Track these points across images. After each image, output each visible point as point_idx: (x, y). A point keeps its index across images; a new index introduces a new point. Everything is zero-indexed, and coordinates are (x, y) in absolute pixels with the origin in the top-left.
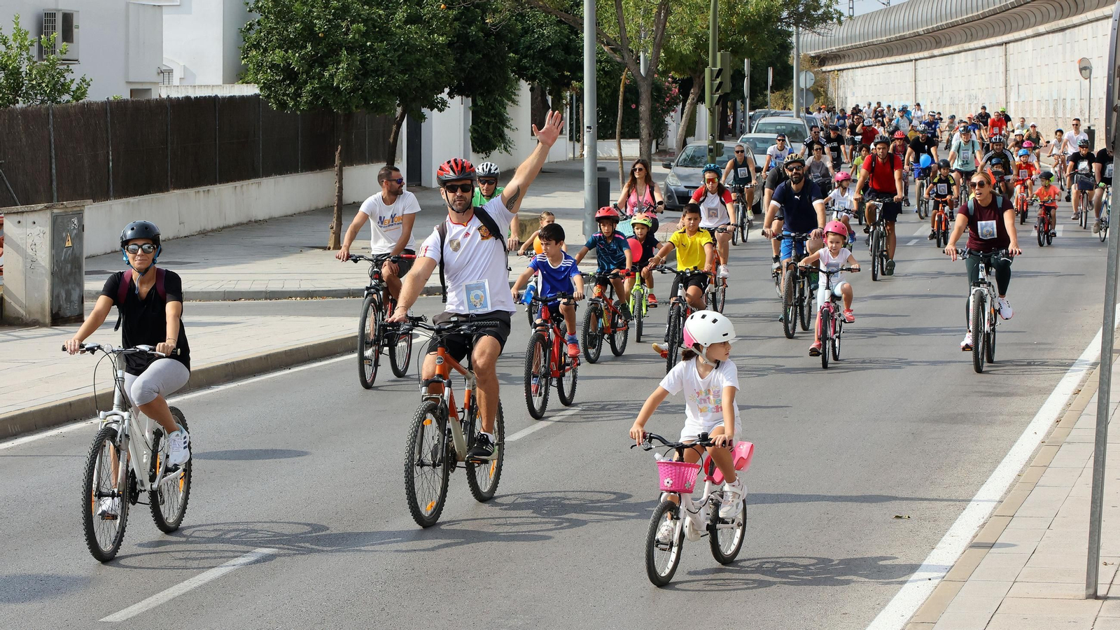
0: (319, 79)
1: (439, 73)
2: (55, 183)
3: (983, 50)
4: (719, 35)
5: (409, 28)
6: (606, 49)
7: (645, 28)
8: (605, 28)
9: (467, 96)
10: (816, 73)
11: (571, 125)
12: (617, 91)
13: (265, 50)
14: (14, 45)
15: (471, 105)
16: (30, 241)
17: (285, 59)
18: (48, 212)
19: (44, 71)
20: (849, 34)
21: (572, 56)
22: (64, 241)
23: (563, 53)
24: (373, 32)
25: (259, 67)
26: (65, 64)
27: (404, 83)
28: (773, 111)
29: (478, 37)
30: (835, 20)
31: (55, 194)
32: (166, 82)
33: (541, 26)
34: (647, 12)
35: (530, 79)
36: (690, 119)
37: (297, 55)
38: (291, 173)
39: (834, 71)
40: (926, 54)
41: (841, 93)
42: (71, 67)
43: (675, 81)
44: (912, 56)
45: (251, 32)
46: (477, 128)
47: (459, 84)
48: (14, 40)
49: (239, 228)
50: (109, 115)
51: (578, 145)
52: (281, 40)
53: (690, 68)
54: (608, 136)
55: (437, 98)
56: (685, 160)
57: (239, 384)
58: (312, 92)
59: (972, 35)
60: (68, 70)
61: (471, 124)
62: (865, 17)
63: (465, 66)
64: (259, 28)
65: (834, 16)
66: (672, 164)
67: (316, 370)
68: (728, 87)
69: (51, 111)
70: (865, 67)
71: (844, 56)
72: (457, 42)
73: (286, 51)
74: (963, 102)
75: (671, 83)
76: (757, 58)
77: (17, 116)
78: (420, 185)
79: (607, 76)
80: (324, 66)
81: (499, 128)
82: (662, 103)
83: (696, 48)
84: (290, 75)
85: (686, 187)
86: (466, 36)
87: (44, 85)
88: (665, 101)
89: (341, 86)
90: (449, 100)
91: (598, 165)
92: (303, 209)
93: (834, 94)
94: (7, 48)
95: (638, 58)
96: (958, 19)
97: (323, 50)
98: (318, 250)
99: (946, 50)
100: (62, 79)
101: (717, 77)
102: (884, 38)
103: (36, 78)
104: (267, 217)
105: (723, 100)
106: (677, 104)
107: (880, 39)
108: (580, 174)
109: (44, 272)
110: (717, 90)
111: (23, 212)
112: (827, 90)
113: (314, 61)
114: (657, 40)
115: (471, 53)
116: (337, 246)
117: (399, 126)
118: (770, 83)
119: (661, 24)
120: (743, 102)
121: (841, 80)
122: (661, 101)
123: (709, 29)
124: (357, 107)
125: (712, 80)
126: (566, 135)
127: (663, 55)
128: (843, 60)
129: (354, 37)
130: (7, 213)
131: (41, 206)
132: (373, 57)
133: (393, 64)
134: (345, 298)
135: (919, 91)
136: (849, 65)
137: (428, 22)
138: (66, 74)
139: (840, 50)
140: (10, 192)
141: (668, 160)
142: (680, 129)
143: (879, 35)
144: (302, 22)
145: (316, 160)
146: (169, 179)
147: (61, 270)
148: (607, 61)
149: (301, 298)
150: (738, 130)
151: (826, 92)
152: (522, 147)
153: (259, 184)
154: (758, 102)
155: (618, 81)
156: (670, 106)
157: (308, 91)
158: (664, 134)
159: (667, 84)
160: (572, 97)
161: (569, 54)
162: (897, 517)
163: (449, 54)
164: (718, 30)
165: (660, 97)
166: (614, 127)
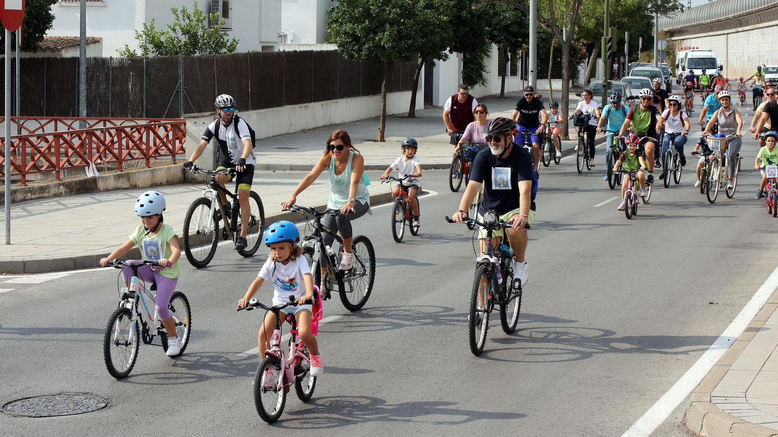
0: (373, 41)
1: (443, 38)
3: (767, 28)
4: (610, 17)
5: (426, 12)
6: (543, 25)
7: (567, 13)
8: (542, 13)
9: (460, 52)
10: (668, 41)
11: (522, 70)
12: (549, 50)
13: (341, 24)
14: (194, 19)
15: (462, 57)
17: (353, 29)
19: (211, 35)
20: (685, 19)
21: (523, 29)
23: (517, 27)
24: (405, 14)
25: (338, 33)
26: (224, 31)
27: (423, 44)
28: (642, 63)
29: (467, 17)
30: (679, 9)
32: (283, 43)
33: (504, 11)
34: (568, 3)
35: (498, 42)
36: (592, 68)
38: (356, 97)
39: (679, 40)
40: (734, 30)
42: (227, 32)
43: (584, 45)
44: (725, 32)
45: (333, 13)
46: (466, 71)
47: (456, 45)
48: (194, 17)
49: (324, 128)
50: (249, 61)
51: (526, 82)
52: (351, 18)
54: (544, 77)
55: (442, 53)
58: (369, 48)
59: (761, 19)
60: (225, 34)
61: (462, 69)
62: (697, 8)
63: (459, 34)
64: (337, 10)
65: (679, 7)
68: (615, 49)
69: (215, 58)
70: (697, 38)
71: (685, 31)
72: (455, 20)
73: (354, 24)
74: (755, 59)
75: (581, 45)
76: (633, 32)
77: (195, 61)
78: (432, 105)
79: (543, 42)
80: (376, 33)
81: (479, 71)
82: (576, 58)
83: (597, 25)
84: (355, 38)
86: (460, 17)
87: (211, 43)
88: (578, 57)
89: (386, 45)
90: (450, 55)
92: (363, 117)
94: (190, 21)
95: (562, 31)
96: (753, 10)
97: (375, 24)
98: (371, 142)
99: (745, 28)
100: (222, 40)
101: (609, 42)
102: (709, 21)
103: (206, 39)
104: (341, 123)
105: (613, 55)
106: (585, 59)
107: (706, 21)
109: (209, 152)
110: (609, 50)
111: (197, 117)
112: (674, 52)
113: (370, 31)
114: (573, 21)
115: (464, 27)
116: (383, 139)
117: (420, 69)
118: (640, 46)
119: (576, 11)
120: (625, 57)
121: (682, 45)
122: (576, 56)
123: (604, 14)
124: (395, 58)
125: (606, 44)
126: (519, 76)
127: (577, 29)
128: (684, 34)
129: (393, 17)
130: (188, 117)
131: (208, 113)
132: (405, 28)
133: (417, 33)
135: (729, 52)
136: (687, 37)
137: (438, 8)
138: (224, 37)
139: (682, 28)
140: (191, 106)
142: (587, 73)
143: (706, 19)
144: (363, 7)
145: (371, 89)
146: (284, 99)
148: (543, 33)
152: (493, 83)
153: (337, 103)
154: (633, 58)
155: (550, 44)
156: (581, 59)
157: (366, 48)
158: (577, 76)
159: (579, 46)
160: (522, 53)
161: (521, 28)
162: (710, 303)
163: (450, 27)
164: (610, 15)
165: (574, 54)
166: (547, 72)
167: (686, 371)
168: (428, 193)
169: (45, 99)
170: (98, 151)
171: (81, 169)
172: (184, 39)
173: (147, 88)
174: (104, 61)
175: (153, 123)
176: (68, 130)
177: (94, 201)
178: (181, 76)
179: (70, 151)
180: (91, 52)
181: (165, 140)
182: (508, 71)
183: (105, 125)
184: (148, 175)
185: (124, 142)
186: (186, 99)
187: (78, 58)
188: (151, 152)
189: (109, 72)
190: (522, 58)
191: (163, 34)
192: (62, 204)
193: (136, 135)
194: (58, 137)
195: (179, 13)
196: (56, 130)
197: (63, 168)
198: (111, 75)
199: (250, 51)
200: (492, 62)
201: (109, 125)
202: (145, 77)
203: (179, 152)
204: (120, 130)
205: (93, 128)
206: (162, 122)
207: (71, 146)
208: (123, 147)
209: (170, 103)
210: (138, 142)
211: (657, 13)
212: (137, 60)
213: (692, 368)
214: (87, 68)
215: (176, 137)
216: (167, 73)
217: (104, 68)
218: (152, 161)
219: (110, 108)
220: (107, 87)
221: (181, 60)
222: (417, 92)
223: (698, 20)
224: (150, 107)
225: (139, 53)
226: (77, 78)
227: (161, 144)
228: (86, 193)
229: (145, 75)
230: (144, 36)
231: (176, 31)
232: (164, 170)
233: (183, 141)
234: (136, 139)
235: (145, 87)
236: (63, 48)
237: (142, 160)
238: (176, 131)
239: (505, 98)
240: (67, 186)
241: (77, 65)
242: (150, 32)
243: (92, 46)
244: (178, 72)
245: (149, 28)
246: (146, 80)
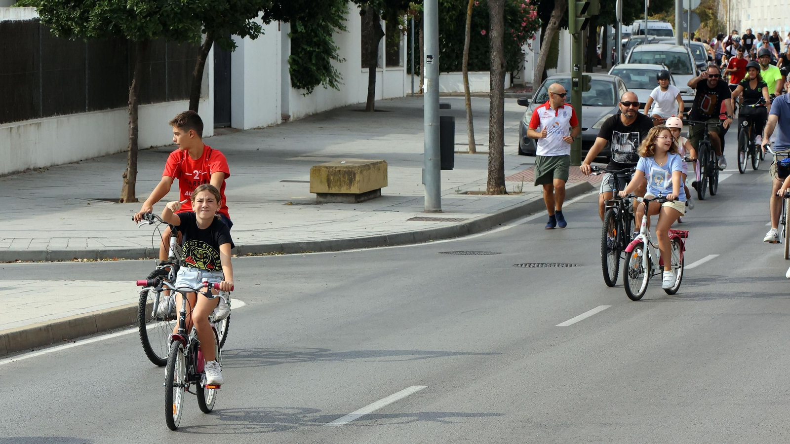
9: (286, 21)
11: (409, 54)
12: (463, 14)
15: (289, 31)
36: (550, 48)
38: (76, 112)
41: (734, 17)
46: (296, 58)
47: (276, 6)
49: (15, 177)
51: (417, 79)
54: (453, 68)
55: (249, 23)
57: (15, 360)
58: (101, 16)
61: (290, 54)
66: (529, 100)
67: (106, 343)
68: (596, 9)
75: (527, 3)
78: (230, 126)
81: (324, 59)
82: (517, 29)
88: (521, 26)
89: (135, 8)
90: (264, 26)
91: (441, 102)
92: (92, 152)
93: (725, 18)
98: (109, 203)
104: (48, 164)
105: (592, 24)
106: (536, 30)
108: (418, 113)
110: (583, 12)
112: (717, 13)
116: (132, 197)
117: (205, 56)
118: (647, 3)
121: (734, 0)
122: (517, 25)
124: (154, 34)
125: (576, 1)
126: (403, 67)
134: (141, 260)
141: (524, 96)
142: (539, 59)
149: (88, 259)
150: (609, 61)
151: (715, 15)
152: (351, 81)
153: (39, 124)
155: (464, 2)
156: (527, 32)
157: (96, 15)
158: (520, 65)
159: (523, 5)
160: (409, 21)
165: (514, 21)
166: (459, 56)
182: (381, 57)
190: (410, 31)
200: (349, 38)
222: (201, 101)
239: (376, 111)
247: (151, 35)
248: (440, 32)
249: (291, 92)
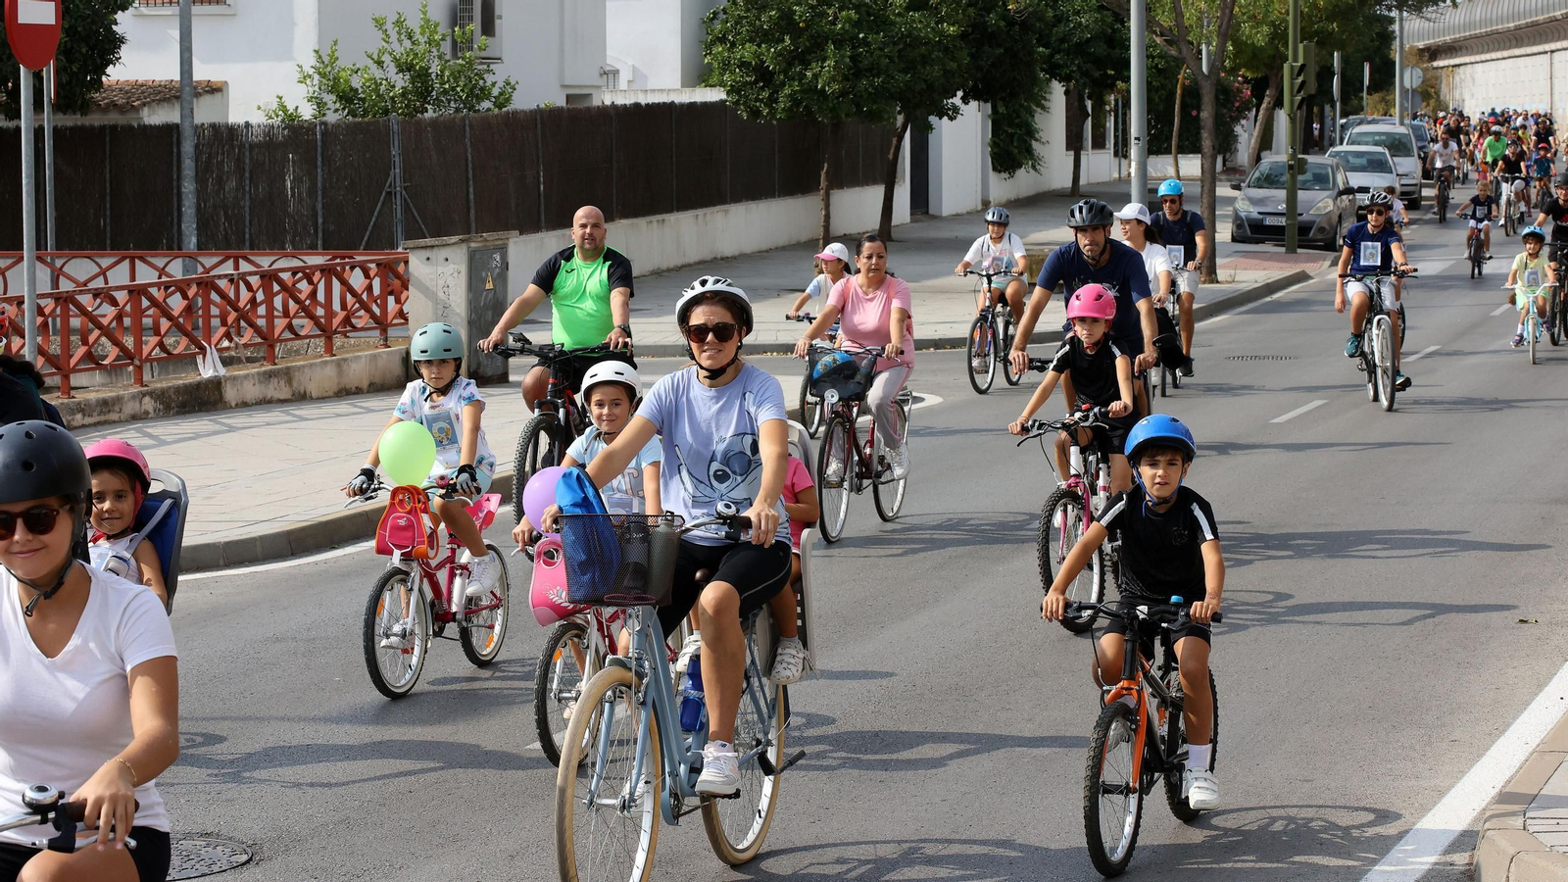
0: (800, 80)
1: (949, 71)
2: (472, 212)
4: (1302, 21)
5: (912, 16)
6: (1158, 40)
7: (1209, 14)
8: (1158, 15)
9: (986, 101)
10: (1425, 70)
11: (1116, 137)
12: (1173, 94)
13: (733, 45)
14: (422, 40)
15: (990, 112)
16: (441, 283)
17: (757, 55)
18: (464, 247)
19: (459, 72)
20: (1467, 20)
21: (1117, 51)
22: (484, 281)
23: (1105, 47)
24: (867, 21)
25: (726, 66)
26: (484, 63)
27: (905, 85)
28: (1370, 118)
29: (999, 27)
31: (473, 225)
32: (611, 84)
33: (1078, 13)
35: (1065, 79)
36: (1264, 130)
37: (773, 50)
38: (766, 198)
39: (1448, 67)
41: (1457, 96)
42: (492, 67)
43: (1246, 81)
44: (1547, 47)
45: (715, 22)
46: (997, 141)
47: (975, 86)
48: (421, 34)
49: (701, 266)
50: (539, 126)
51: (1124, 162)
52: (753, 32)
53: (1265, 64)
54: (1163, 151)
55: (947, 103)
56: (1259, 179)
58: (791, 96)
60: (488, 71)
61: (990, 136)
63: (983, 63)
64: (724, 17)
66: (1242, 184)
68: (1312, 88)
69: (467, 122)
70: (1487, 61)
71: (1461, 48)
72: (973, 32)
73: (759, 46)
75: (1241, 82)
76: (1350, 51)
77: (426, 128)
78: (927, 213)
79: (1160, 76)
80: (806, 64)
81: (1026, 141)
82: (1229, 109)
83: (1273, 39)
84: (763, 75)
85: (1259, 213)
86: (984, 26)
87: (459, 89)
88: (1234, 106)
89: (827, 89)
90: (963, 107)
91: (1149, 186)
92: (782, 239)
93: (1448, 97)
94: (413, 43)
95: (1200, 52)
97: (805, 44)
100: (481, 82)
101: (1299, 74)
102: (1512, 25)
103: (448, 81)
104: (736, 253)
105: (1308, 102)
106: (1249, 110)
107: (1506, 26)
109: (459, 320)
110: (1299, 91)
111: (432, 247)
112: (1439, 91)
113: (794, 58)
114: (1222, 30)
115: (990, 47)
117: (901, 138)
118: (1366, 82)
119: (1228, 9)
120: (1333, 107)
121: (1457, 78)
122: (1229, 106)
123: (1288, 15)
124: (847, 115)
126: (1109, 149)
127: (1231, 48)
128: (1459, 53)
129: (843, 28)
130: (413, 248)
131: (455, 239)
132: (867, 52)
133: (892, 61)
135: (1556, 91)
136: (1467, 59)
137: (936, 8)
138: (485, 76)
139: (1455, 41)
140: (417, 222)
141: (1237, 180)
142: (1253, 141)
143: (1505, 21)
144: (779, 9)
145: (796, 180)
146: (614, 205)
147: (479, 319)
148: (1160, 56)
149: (778, 352)
150: (1326, 142)
151: (1437, 94)
152: (1055, 164)
153: (726, 211)
154: (1352, 106)
155: (1174, 81)
156: (1239, 112)
157: (786, 96)
158: (1233, 147)
159: (1237, 85)
160: (1116, 101)
161: (1114, 48)
162: (1521, 621)
163: (962, 48)
164: (1300, 15)
165: (1227, 101)
166: (1169, 139)
167: (1472, 766)
168: (922, 400)
169: (108, 213)
170: (224, 323)
171: (189, 361)
172: (401, 81)
173: (324, 187)
174: (232, 130)
175: (338, 261)
176: (160, 278)
177: (217, 427)
178: (397, 159)
179: (165, 324)
180: (205, 113)
181: (364, 296)
182: (1087, 139)
183: (237, 268)
184: (330, 371)
185: (278, 302)
186: (407, 209)
187: (177, 126)
188: (336, 322)
189: (244, 154)
190: (1116, 112)
191: (356, 72)
192: (150, 436)
193: (304, 286)
194: (139, 293)
195: (389, 26)
196: (133, 278)
197: (149, 359)
198: (247, 161)
199: (542, 106)
200: (1053, 120)
201: (245, 267)
202: (319, 163)
203: (395, 321)
204: (270, 278)
205: (212, 273)
206: (359, 258)
207: (166, 312)
208: (276, 313)
209: (374, 219)
210: (308, 302)
211: (1401, 11)
212: (302, 127)
213: (1484, 759)
214: (197, 147)
215: (387, 290)
216: (368, 155)
217: (233, 147)
218: (338, 341)
219: (247, 230)
220: (240, 186)
221: (395, 127)
222: (896, 187)
223: (1489, 23)
224: (332, 228)
225: (307, 112)
226: (175, 169)
227: (357, 305)
228: (200, 411)
229: (320, 159)
230: (316, 77)
231: (385, 66)
232: (363, 360)
233: (403, 297)
234: (302, 297)
235: (319, 184)
236: (144, 105)
237: (317, 340)
238: (387, 277)
240: (160, 396)
241: (175, 139)
242: (329, 69)
243: (207, 100)
244: (390, 151)
245: (326, 60)
246: (322, 170)
247: (843, 116)
248: (1149, 113)
249: (993, 176)
